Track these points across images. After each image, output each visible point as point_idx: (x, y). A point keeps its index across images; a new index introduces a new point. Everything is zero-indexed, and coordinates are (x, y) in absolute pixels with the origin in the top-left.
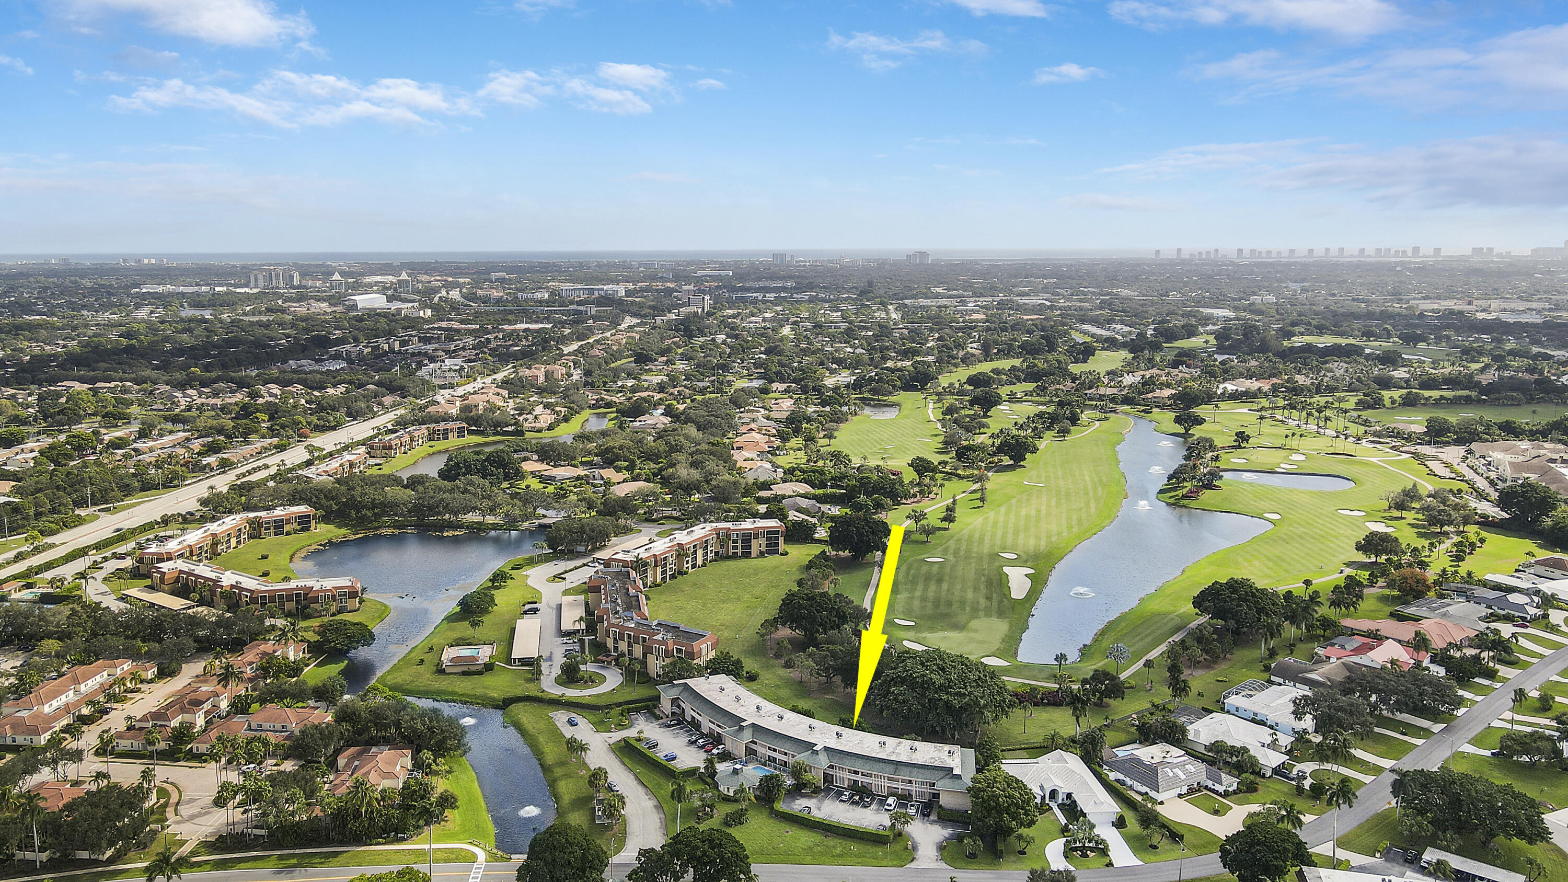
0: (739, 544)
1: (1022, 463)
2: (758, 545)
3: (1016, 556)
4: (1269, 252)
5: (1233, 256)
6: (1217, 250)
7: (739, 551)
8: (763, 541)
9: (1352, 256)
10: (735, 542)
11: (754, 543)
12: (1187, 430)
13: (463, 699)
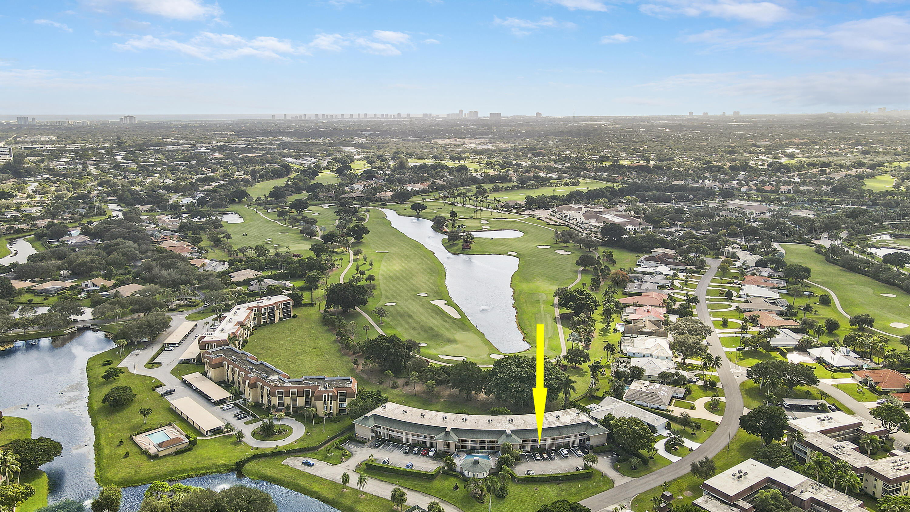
0: (267, 315)
1: (361, 240)
2: (278, 314)
3: (427, 295)
4: (331, 116)
5: (314, 118)
6: (305, 115)
7: (267, 320)
8: (281, 311)
9: (371, 118)
10: (265, 314)
11: (276, 313)
12: (418, 213)
13: (198, 472)
